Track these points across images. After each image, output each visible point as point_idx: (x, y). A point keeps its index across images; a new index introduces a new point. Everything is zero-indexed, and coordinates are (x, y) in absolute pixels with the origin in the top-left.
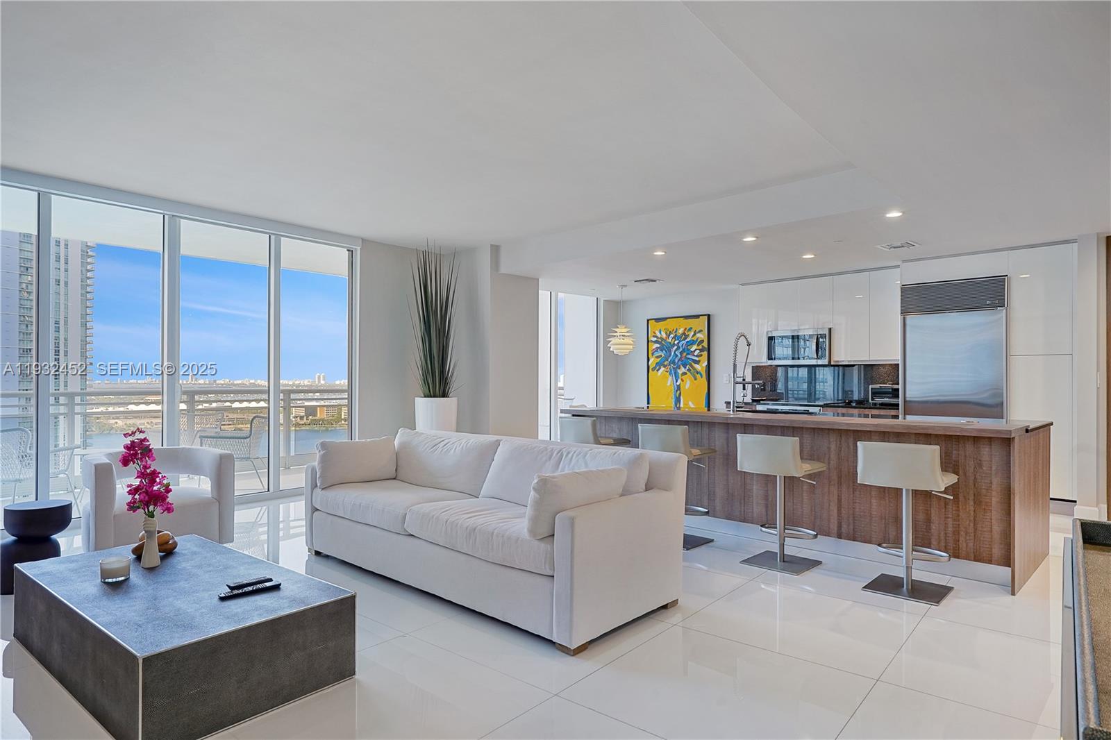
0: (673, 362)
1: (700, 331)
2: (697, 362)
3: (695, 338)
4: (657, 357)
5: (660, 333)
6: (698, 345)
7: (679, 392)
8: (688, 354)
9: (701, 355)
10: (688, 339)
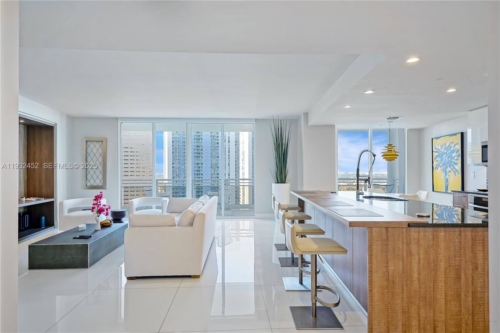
0: (444, 164)
1: (457, 144)
2: (456, 164)
3: (454, 149)
4: (437, 161)
5: (438, 146)
6: (457, 153)
7: (447, 183)
8: (451, 159)
9: (458, 159)
10: (451, 150)
